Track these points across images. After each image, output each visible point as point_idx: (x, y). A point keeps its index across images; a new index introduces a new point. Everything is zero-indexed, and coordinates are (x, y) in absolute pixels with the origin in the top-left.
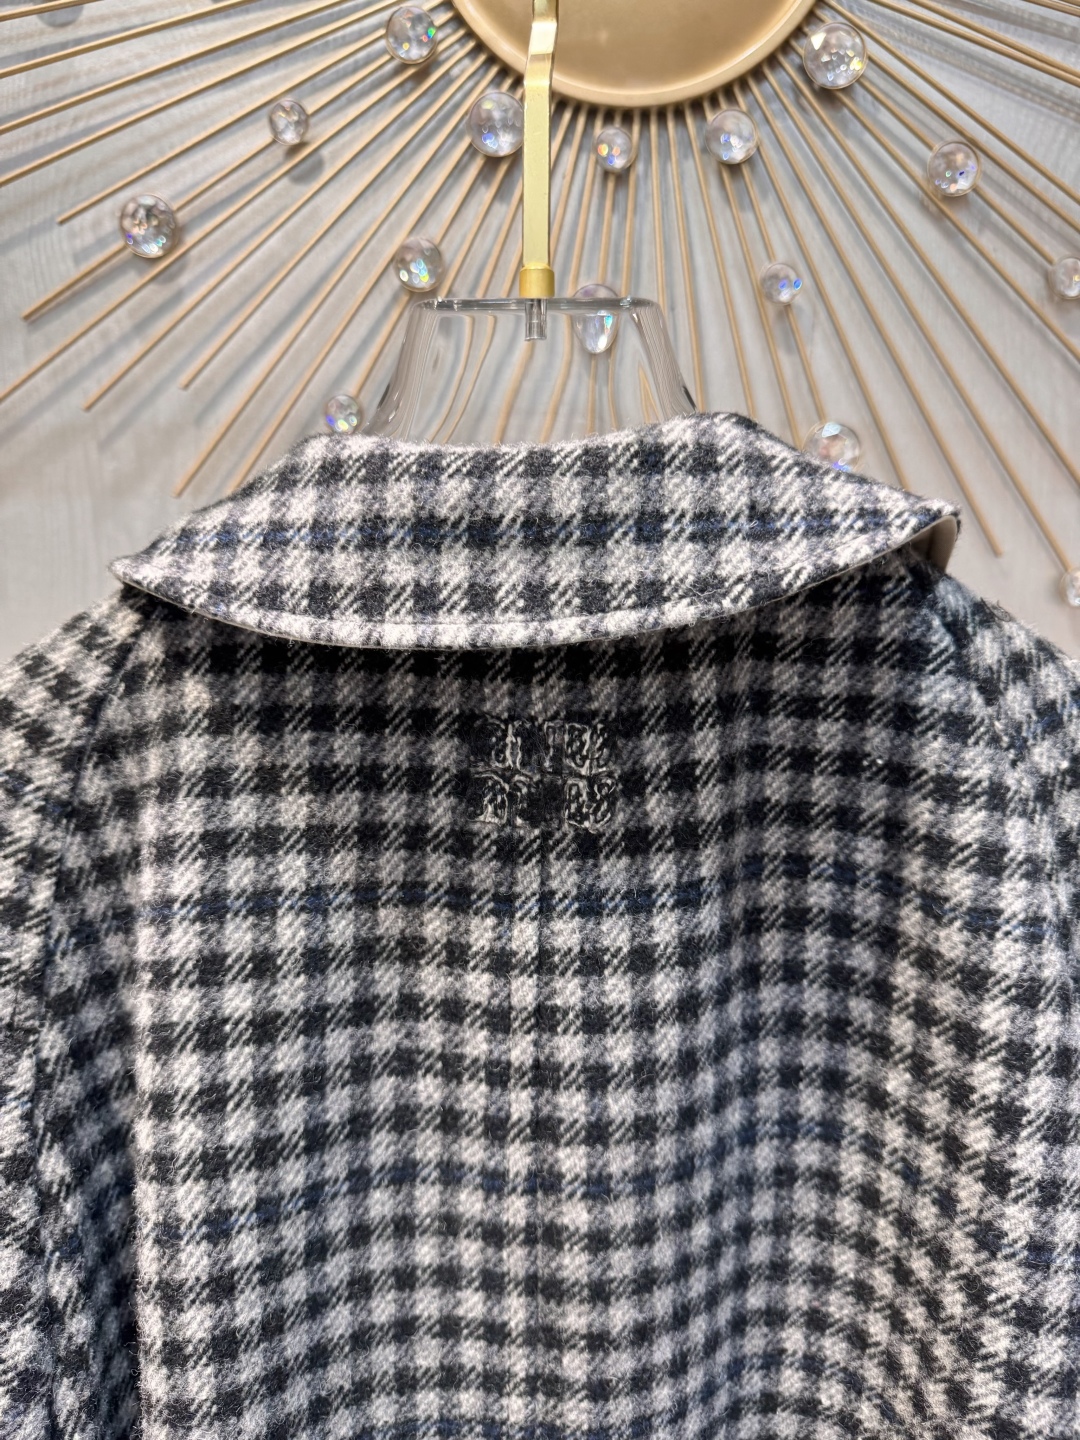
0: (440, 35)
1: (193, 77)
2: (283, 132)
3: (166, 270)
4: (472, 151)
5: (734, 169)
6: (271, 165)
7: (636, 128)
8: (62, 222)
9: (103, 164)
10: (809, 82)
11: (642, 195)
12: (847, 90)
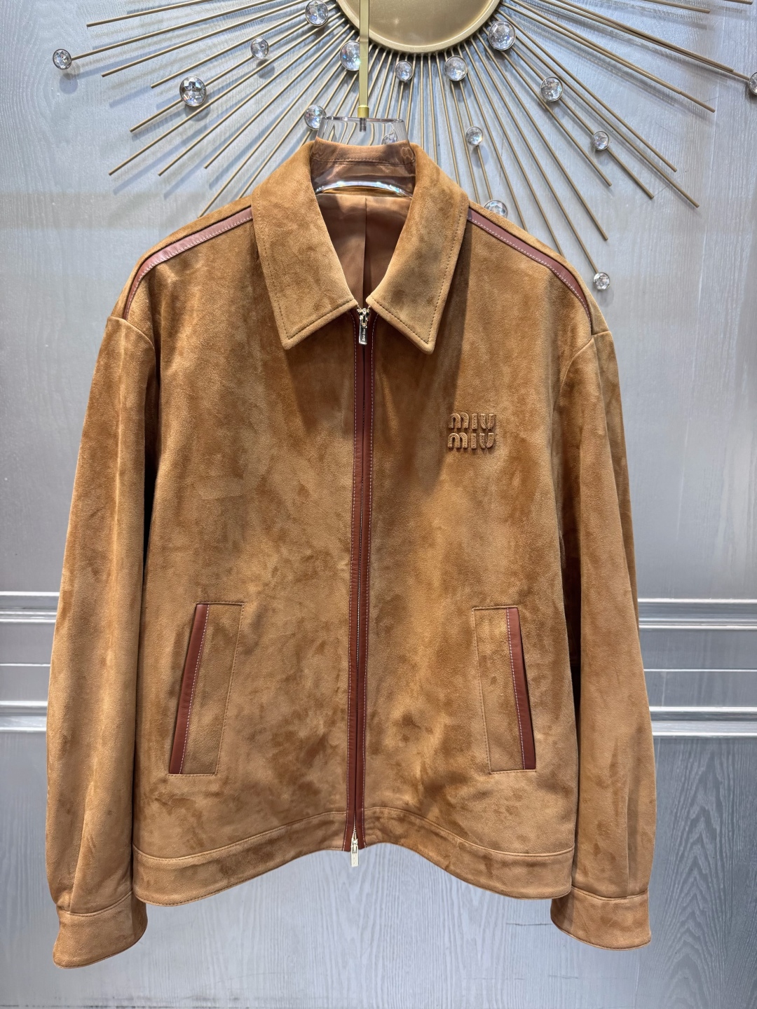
2: (257, 53)
5: (456, 84)
6: (250, 69)
7: (414, 62)
10: (491, 48)
11: (415, 91)
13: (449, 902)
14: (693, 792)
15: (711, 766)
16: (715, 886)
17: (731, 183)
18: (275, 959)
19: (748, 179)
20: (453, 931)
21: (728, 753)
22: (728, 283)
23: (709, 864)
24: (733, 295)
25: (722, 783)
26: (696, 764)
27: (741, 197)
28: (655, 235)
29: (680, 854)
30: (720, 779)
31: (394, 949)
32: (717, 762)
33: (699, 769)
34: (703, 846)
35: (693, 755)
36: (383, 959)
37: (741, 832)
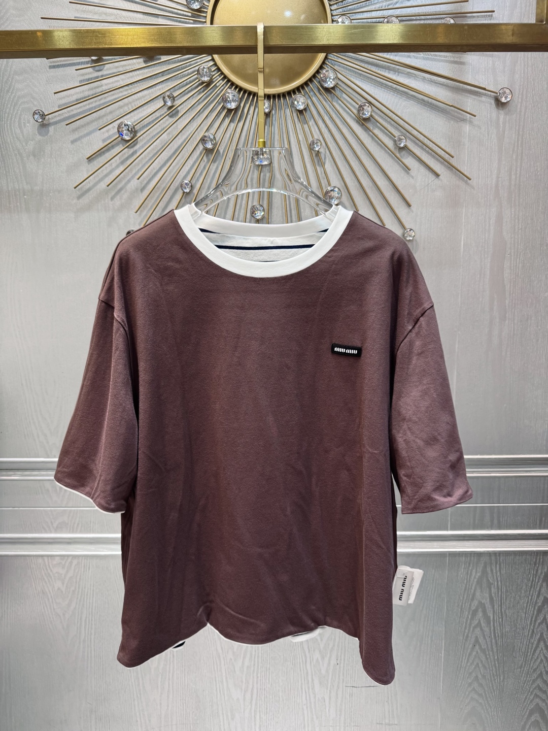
0: (213, 73)
1: (138, 86)
2: (167, 102)
3: (131, 143)
4: (223, 108)
5: (301, 112)
6: (163, 113)
7: (272, 100)
8: (100, 130)
9: (111, 112)
10: (322, 86)
11: (274, 119)
12: (333, 88)
13: (305, 671)
14: (472, 591)
15: (484, 572)
16: (492, 657)
18: (183, 714)
19: (491, 171)
20: (308, 692)
21: (496, 563)
22: (481, 241)
23: (486, 641)
24: (485, 249)
25: (492, 584)
26: (474, 571)
27: (487, 183)
28: (430, 210)
29: (466, 634)
30: (491, 581)
31: (267, 705)
32: (488, 569)
33: (476, 574)
34: (481, 629)
35: (471, 565)
36: (260, 713)
37: (508, 619)
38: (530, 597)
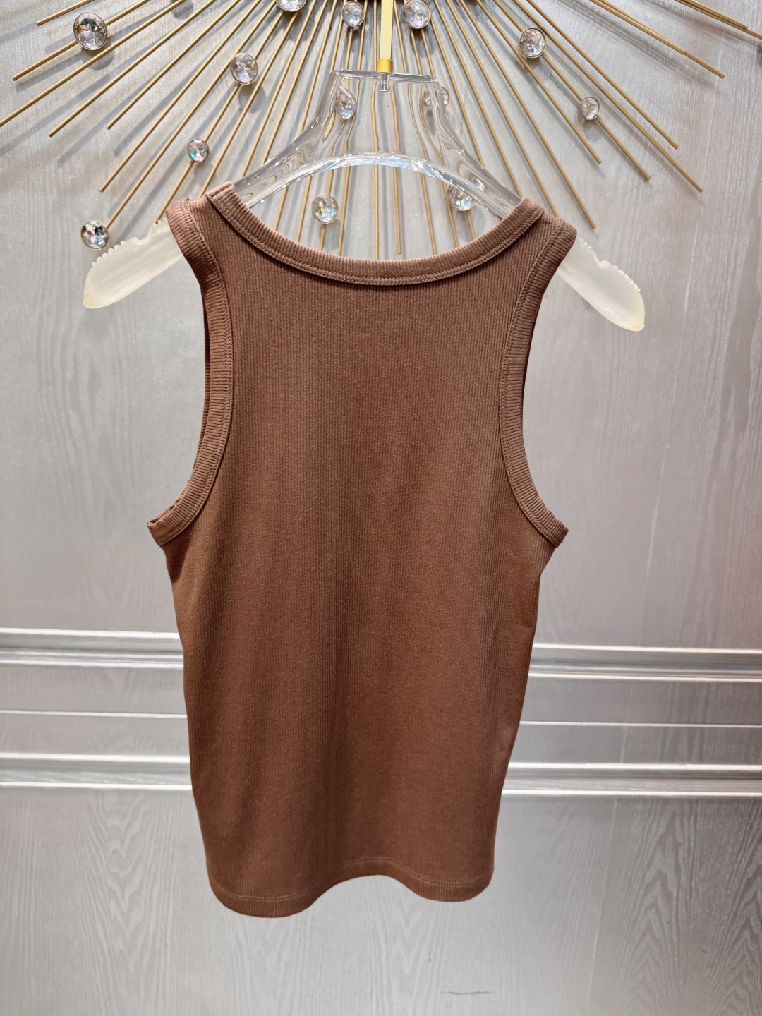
7: (366, 4)
8: (39, 25)
13: (378, 969)
14: (650, 855)
15: (670, 827)
16: (669, 951)
17: (729, 173)
19: (748, 170)
20: (382, 1001)
21: (690, 814)
22: (719, 291)
23: (663, 929)
24: (724, 305)
25: (681, 845)
26: (655, 825)
27: (739, 191)
28: (639, 231)
29: (633, 918)
30: (680, 840)
32: (677, 823)
33: (658, 830)
34: (658, 911)
35: (652, 816)
37: (700, 896)
38: (736, 866)
